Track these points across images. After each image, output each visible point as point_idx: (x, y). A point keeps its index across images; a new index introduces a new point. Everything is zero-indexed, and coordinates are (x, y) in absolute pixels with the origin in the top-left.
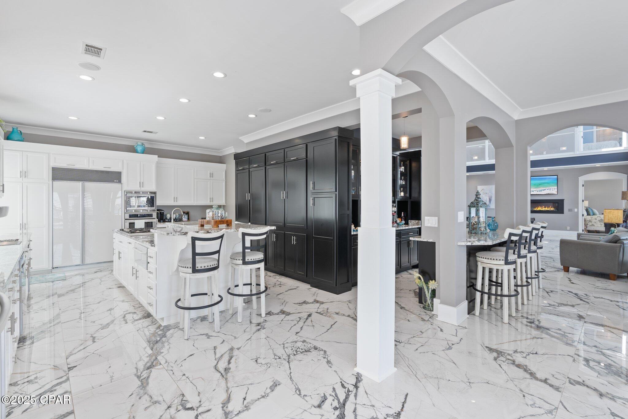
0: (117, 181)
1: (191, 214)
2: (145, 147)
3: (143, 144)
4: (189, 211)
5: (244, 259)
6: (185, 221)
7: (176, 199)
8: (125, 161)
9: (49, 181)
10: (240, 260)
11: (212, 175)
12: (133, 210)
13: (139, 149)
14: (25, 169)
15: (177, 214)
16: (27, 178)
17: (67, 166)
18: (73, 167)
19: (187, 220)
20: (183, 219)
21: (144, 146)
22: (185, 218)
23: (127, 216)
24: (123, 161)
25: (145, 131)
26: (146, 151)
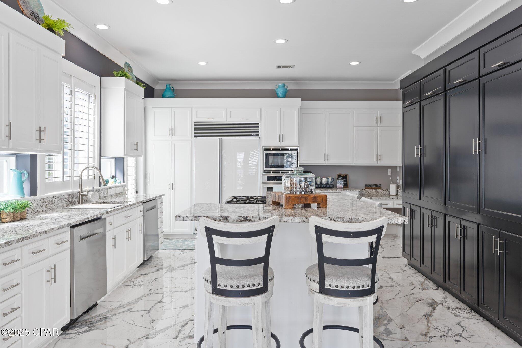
0: (255, 135)
1: (351, 178)
2: (286, 89)
3: (284, 85)
4: (348, 174)
5: (322, 282)
6: (340, 188)
7: (327, 157)
8: (263, 109)
9: (191, 138)
10: (316, 282)
11: (379, 120)
12: (272, 171)
13: (280, 92)
14: (173, 127)
15: (330, 178)
16: (174, 136)
17: (207, 120)
18: (212, 121)
19: (342, 187)
20: (338, 185)
21: (286, 87)
22: (340, 184)
23: (265, 180)
24: (261, 109)
25: (279, 67)
26: (287, 94)
